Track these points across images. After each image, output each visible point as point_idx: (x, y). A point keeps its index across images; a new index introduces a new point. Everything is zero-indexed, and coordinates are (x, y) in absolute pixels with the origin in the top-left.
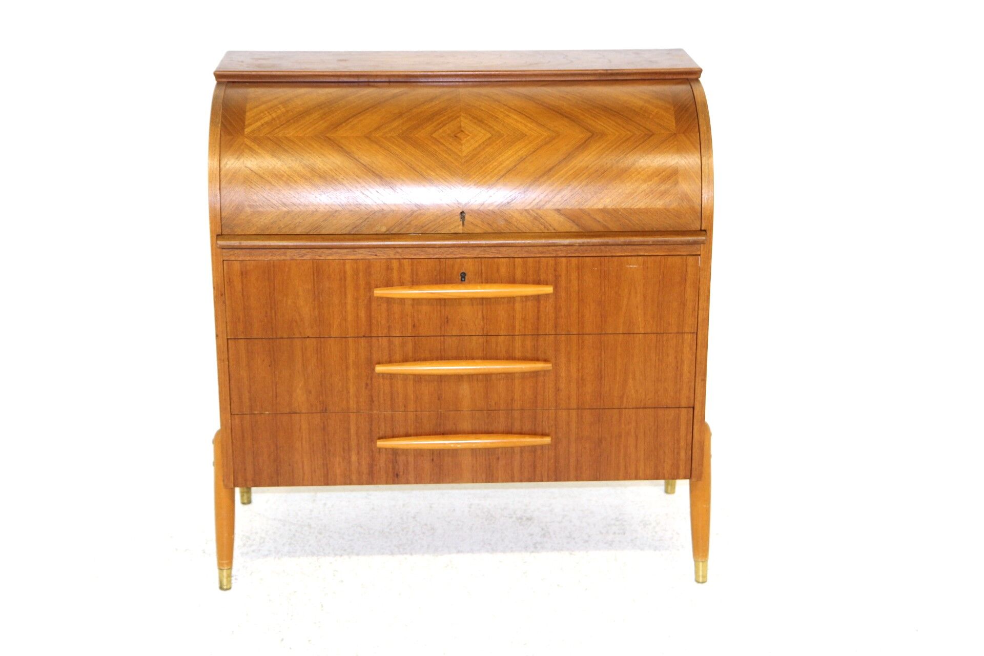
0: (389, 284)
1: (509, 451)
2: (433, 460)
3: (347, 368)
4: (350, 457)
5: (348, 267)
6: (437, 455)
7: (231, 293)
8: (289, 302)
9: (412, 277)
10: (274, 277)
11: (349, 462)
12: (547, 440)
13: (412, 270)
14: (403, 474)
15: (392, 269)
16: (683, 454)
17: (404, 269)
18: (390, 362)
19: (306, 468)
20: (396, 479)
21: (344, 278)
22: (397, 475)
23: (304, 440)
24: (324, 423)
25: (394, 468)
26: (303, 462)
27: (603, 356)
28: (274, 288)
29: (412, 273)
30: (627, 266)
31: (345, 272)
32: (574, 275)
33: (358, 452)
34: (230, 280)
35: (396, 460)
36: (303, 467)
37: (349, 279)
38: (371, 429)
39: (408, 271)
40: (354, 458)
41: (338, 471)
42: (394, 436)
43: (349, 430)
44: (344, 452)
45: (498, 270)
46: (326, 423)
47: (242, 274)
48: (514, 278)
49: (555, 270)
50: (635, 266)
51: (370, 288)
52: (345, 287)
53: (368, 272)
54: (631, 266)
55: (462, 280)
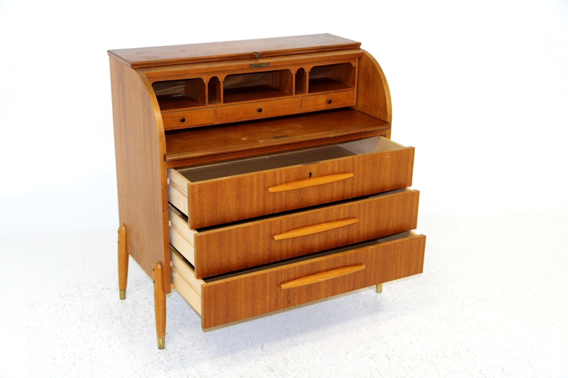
0: (275, 185)
1: (343, 278)
2: (307, 290)
3: (259, 241)
4: (266, 298)
5: (255, 178)
6: (309, 287)
7: (193, 203)
8: (224, 203)
9: (286, 179)
10: (216, 191)
11: (265, 300)
12: (363, 267)
13: (286, 175)
14: (292, 301)
15: (276, 176)
17: (282, 175)
18: (280, 233)
19: (242, 309)
20: (288, 304)
21: (252, 186)
22: (289, 302)
23: (242, 293)
24: (253, 281)
25: (287, 299)
26: (241, 306)
27: (379, 211)
28: (216, 197)
29: (286, 177)
30: (385, 157)
31: (253, 182)
32: (361, 165)
33: (270, 294)
34: (193, 196)
35: (289, 294)
36: (241, 308)
37: (255, 185)
38: (277, 279)
39: (284, 176)
40: (268, 298)
41: (259, 307)
42: (289, 281)
43: (266, 282)
44: (263, 296)
45: (327, 169)
46: (254, 281)
47: (199, 191)
48: (334, 172)
49: (353, 165)
50: (388, 157)
51: (266, 189)
52: (253, 189)
53: (265, 180)
54: (386, 157)
55: (310, 177)
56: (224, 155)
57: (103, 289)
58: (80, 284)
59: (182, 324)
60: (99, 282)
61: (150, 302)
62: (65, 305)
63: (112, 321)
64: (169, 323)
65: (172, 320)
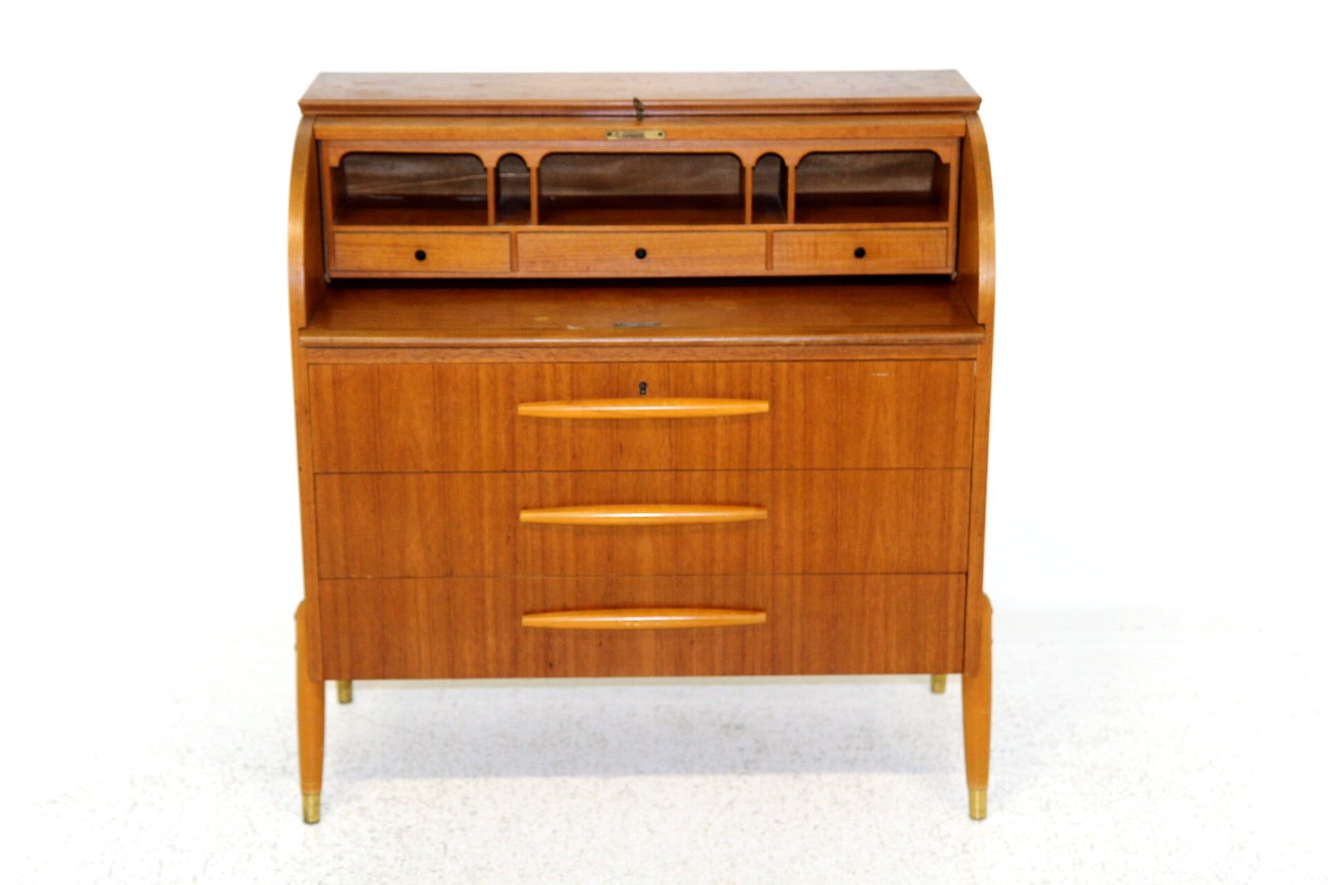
0: (539, 398)
1: (707, 633)
2: (600, 644)
3: (481, 515)
4: (485, 640)
5: (482, 374)
6: (607, 637)
7: (319, 409)
8: (400, 422)
9: (572, 389)
10: (379, 388)
11: (484, 646)
12: (760, 618)
13: (572, 379)
14: (559, 664)
15: (543, 378)
16: (951, 638)
17: (560, 377)
18: (541, 506)
19: (423, 654)
20: (549, 670)
21: (476, 390)
22: (551, 665)
23: (421, 615)
24: (448, 591)
25: (546, 656)
26: (420, 646)
27: (839, 500)
28: (379, 403)
29: (572, 383)
30: (874, 375)
31: (478, 381)
32: (799, 387)
33: (497, 633)
34: (317, 391)
35: (549, 644)
36: (419, 651)
37: (483, 390)
38: (514, 600)
39: (566, 379)
40: (491, 641)
41: (468, 658)
42: (546, 611)
43: (483, 601)
44: (477, 633)
45: (692, 378)
46: (451, 591)
47: (334, 383)
48: (714, 390)
49: (772, 380)
50: (884, 374)
51: (512, 403)
52: (478, 401)
53: (510, 381)
54: (879, 374)
55: (641, 393)
56: (463, 351)
57: (246, 766)
58: (189, 751)
59: (434, 871)
60: (240, 749)
61: (362, 809)
62: (135, 804)
63: (250, 855)
64: (401, 866)
65: (411, 858)
